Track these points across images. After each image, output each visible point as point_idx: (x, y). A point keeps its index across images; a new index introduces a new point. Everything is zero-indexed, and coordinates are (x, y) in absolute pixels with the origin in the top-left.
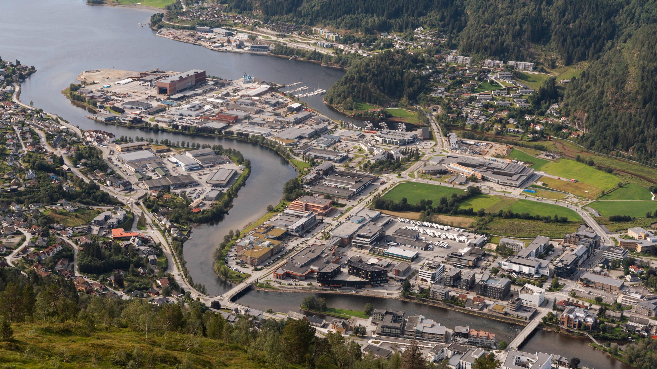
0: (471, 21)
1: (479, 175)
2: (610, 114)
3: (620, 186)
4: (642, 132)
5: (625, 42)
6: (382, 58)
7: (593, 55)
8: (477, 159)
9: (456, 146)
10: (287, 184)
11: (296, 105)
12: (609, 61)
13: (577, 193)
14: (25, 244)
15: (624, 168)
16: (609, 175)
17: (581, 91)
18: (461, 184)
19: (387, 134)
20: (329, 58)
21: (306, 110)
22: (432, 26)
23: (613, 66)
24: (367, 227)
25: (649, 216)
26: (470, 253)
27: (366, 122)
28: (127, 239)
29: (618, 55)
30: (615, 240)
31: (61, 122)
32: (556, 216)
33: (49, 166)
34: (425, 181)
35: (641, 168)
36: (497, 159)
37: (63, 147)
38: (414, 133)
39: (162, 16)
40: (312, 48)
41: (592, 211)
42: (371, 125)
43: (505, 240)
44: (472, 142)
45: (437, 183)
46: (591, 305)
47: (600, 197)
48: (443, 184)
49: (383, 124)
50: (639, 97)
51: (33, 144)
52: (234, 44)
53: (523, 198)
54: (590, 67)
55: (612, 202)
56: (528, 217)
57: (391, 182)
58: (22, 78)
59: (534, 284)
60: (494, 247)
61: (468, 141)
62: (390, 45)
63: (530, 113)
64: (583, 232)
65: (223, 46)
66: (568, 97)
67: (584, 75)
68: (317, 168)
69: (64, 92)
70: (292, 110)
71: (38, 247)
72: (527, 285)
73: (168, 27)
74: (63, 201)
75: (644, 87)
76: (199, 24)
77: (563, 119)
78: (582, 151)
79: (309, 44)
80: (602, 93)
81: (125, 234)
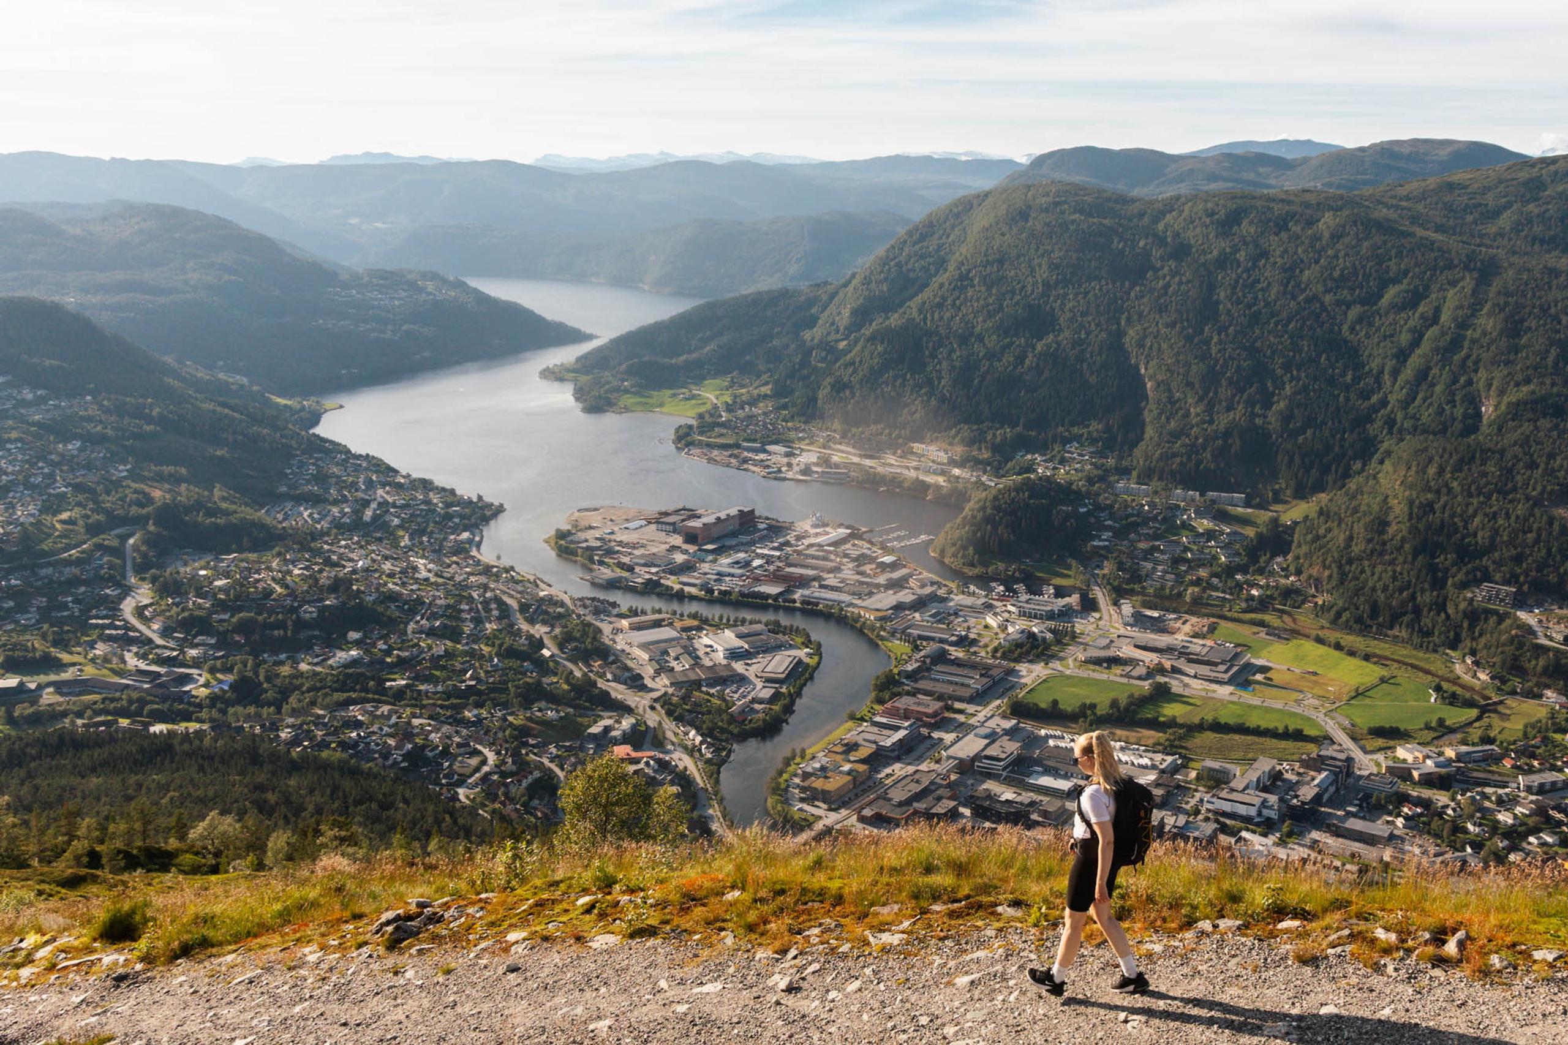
0: (1149, 431)
1: (1167, 665)
2: (1363, 572)
3: (1383, 680)
4: (1413, 598)
5: (1382, 462)
6: (1019, 489)
7: (1335, 482)
8: (1162, 640)
9: (1131, 620)
10: (878, 678)
11: (888, 559)
12: (1359, 491)
13: (1316, 691)
14: (486, 769)
15: (1387, 653)
16: (1364, 663)
17: (1317, 538)
18: (1140, 678)
19: (1027, 602)
20: (938, 487)
21: (905, 566)
22: (1093, 441)
23: (1366, 499)
24: (997, 744)
25: (1428, 727)
26: (1157, 784)
27: (993, 584)
28: (636, 761)
29: (1371, 482)
30: (1378, 765)
31: (541, 585)
32: (1286, 727)
33: (522, 652)
34: (1084, 673)
35: (1414, 652)
36: (1195, 640)
37: (544, 622)
38: (1067, 600)
39: (690, 427)
40: (913, 474)
41: (1340, 719)
42: (1002, 588)
43: (1210, 763)
44: (1156, 614)
45: (1104, 677)
46: (1344, 865)
47: (1353, 698)
48: (1112, 678)
49: (1020, 587)
50: (1407, 546)
51: (499, 619)
52: (796, 469)
53: (1235, 699)
54: (1331, 500)
55: (1370, 706)
56: (1241, 729)
57: (1034, 674)
58: (486, 520)
59: (1254, 832)
60: (1193, 774)
61: (1149, 613)
62: (1030, 468)
63: (1244, 570)
64: (1329, 751)
65: (780, 471)
66: (1299, 546)
67: (1321, 512)
68: (922, 653)
69: (546, 541)
70: (883, 567)
71: (504, 775)
72: (1244, 834)
73: (700, 443)
74: (543, 704)
75: (1413, 530)
76: (745, 440)
77: (1292, 578)
78: (1323, 628)
79: (908, 468)
80: (1350, 538)
81: (634, 754)
